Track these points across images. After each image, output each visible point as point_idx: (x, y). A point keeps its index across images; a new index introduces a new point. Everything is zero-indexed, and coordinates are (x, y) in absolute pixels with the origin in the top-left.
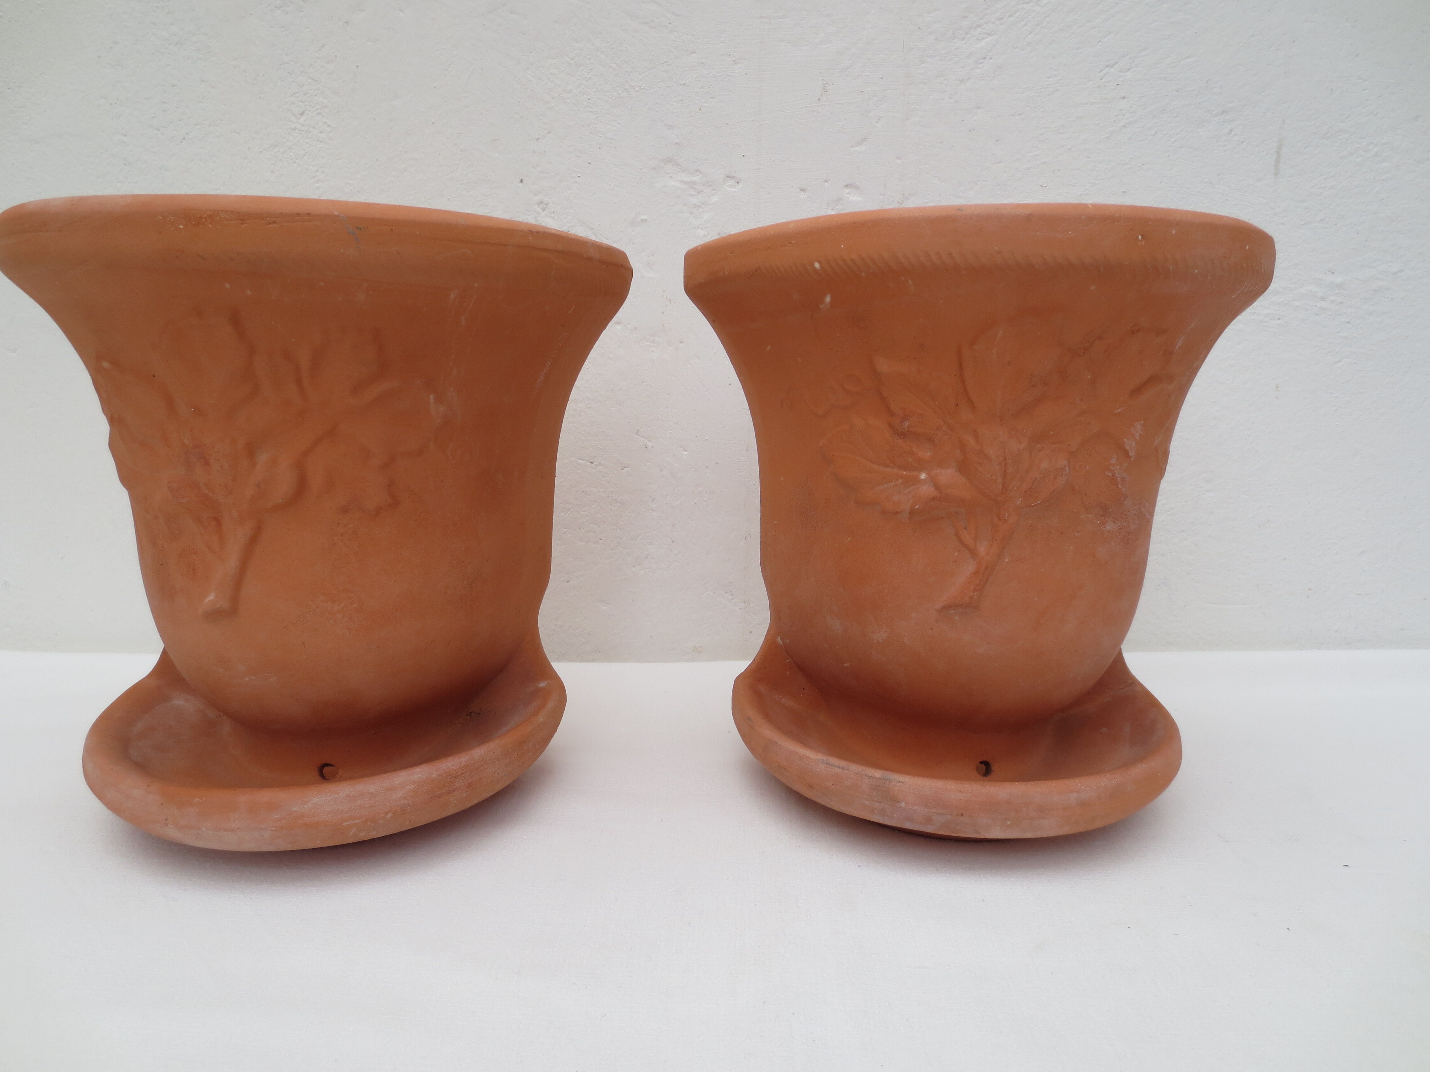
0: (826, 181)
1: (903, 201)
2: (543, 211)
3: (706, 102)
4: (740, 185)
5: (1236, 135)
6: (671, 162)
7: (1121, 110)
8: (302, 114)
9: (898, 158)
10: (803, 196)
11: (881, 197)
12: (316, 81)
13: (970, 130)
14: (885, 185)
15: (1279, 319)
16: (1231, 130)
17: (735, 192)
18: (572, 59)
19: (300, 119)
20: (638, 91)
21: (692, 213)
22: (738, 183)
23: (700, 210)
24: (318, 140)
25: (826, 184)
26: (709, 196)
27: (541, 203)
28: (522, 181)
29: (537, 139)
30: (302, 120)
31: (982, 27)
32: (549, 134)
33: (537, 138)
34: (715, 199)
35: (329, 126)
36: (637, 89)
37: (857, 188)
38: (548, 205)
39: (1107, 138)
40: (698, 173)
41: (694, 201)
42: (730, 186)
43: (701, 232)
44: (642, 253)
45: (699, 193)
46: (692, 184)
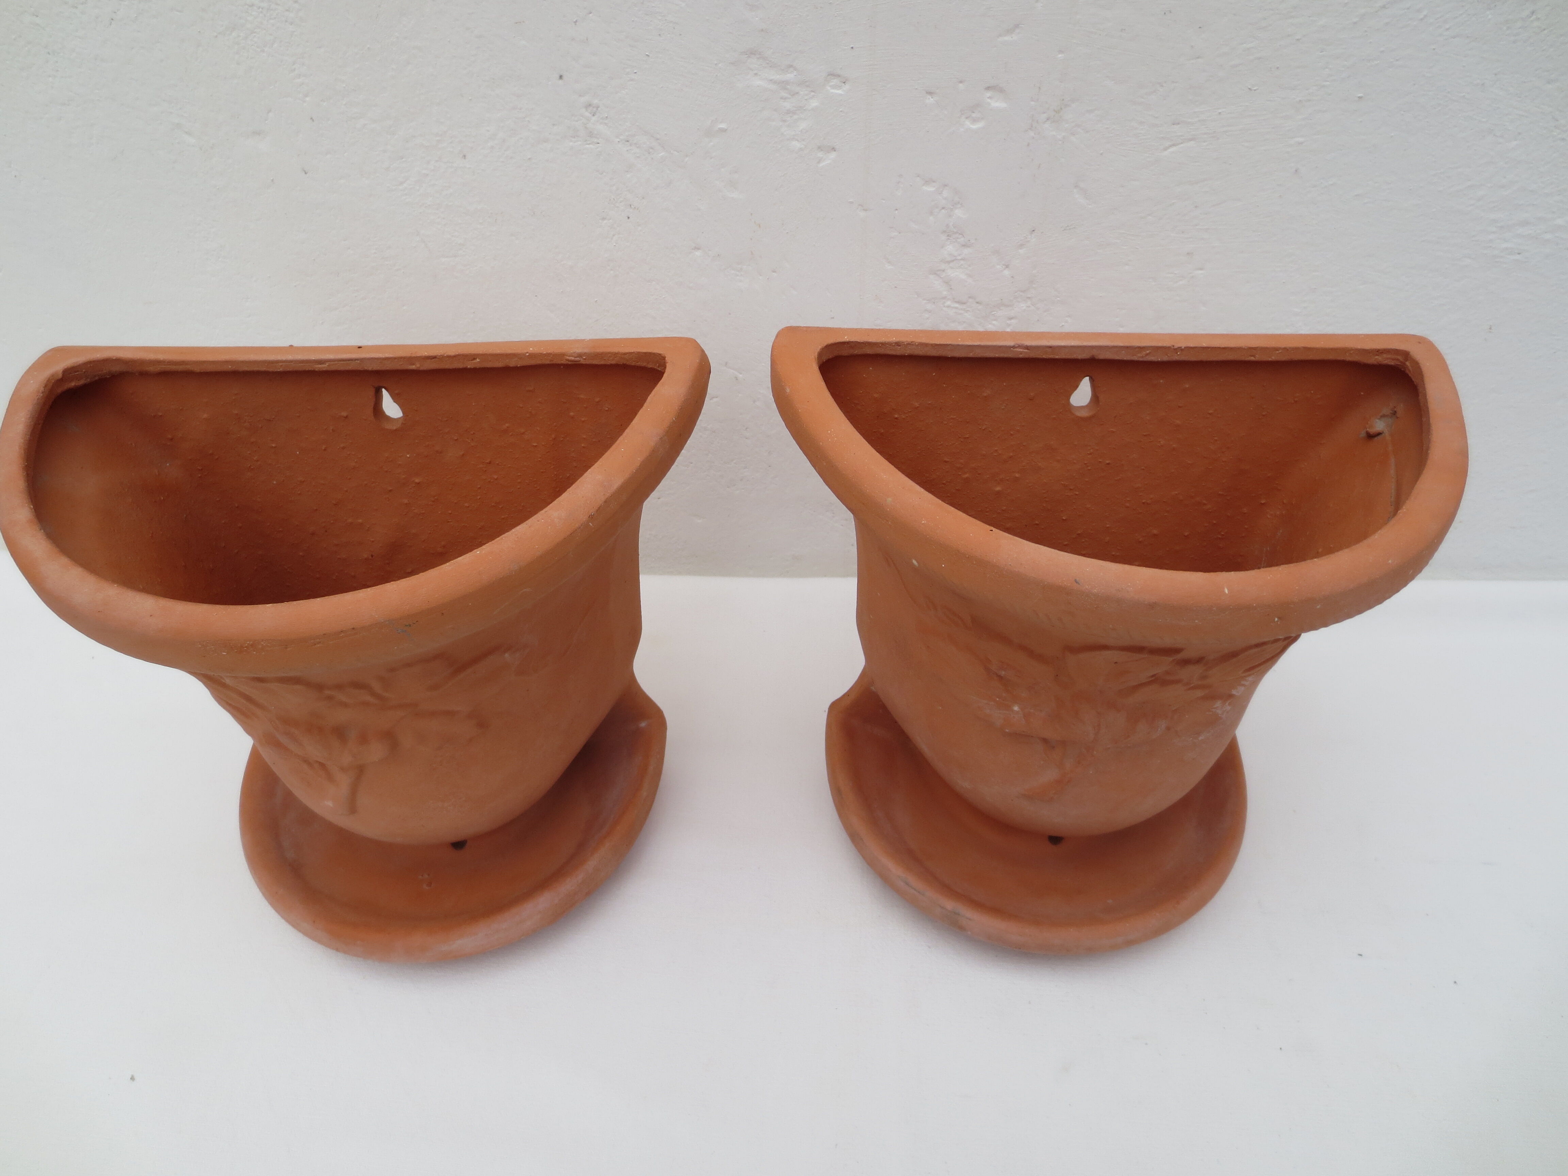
0: (961, 82)
1: (1061, 108)
2: (594, 115)
4: (847, 87)
5: (1538, 19)
6: (755, 54)
9: (1061, 52)
10: (930, 100)
11: (1033, 103)
13: (1165, 13)
14: (1040, 88)
15: (1519, 254)
16: (1533, 13)
17: (841, 95)
21: (784, 121)
22: (844, 83)
23: (795, 117)
24: (286, 21)
25: (961, 85)
26: (806, 100)
27: (588, 106)
28: (561, 77)
29: (576, 22)
32: (591, 15)
33: (574, 20)
34: (814, 103)
37: (1001, 90)
38: (599, 109)
39: (1355, 23)
40: (791, 69)
41: (787, 105)
42: (833, 87)
43: (796, 145)
44: (723, 169)
45: (794, 95)
46: (784, 84)
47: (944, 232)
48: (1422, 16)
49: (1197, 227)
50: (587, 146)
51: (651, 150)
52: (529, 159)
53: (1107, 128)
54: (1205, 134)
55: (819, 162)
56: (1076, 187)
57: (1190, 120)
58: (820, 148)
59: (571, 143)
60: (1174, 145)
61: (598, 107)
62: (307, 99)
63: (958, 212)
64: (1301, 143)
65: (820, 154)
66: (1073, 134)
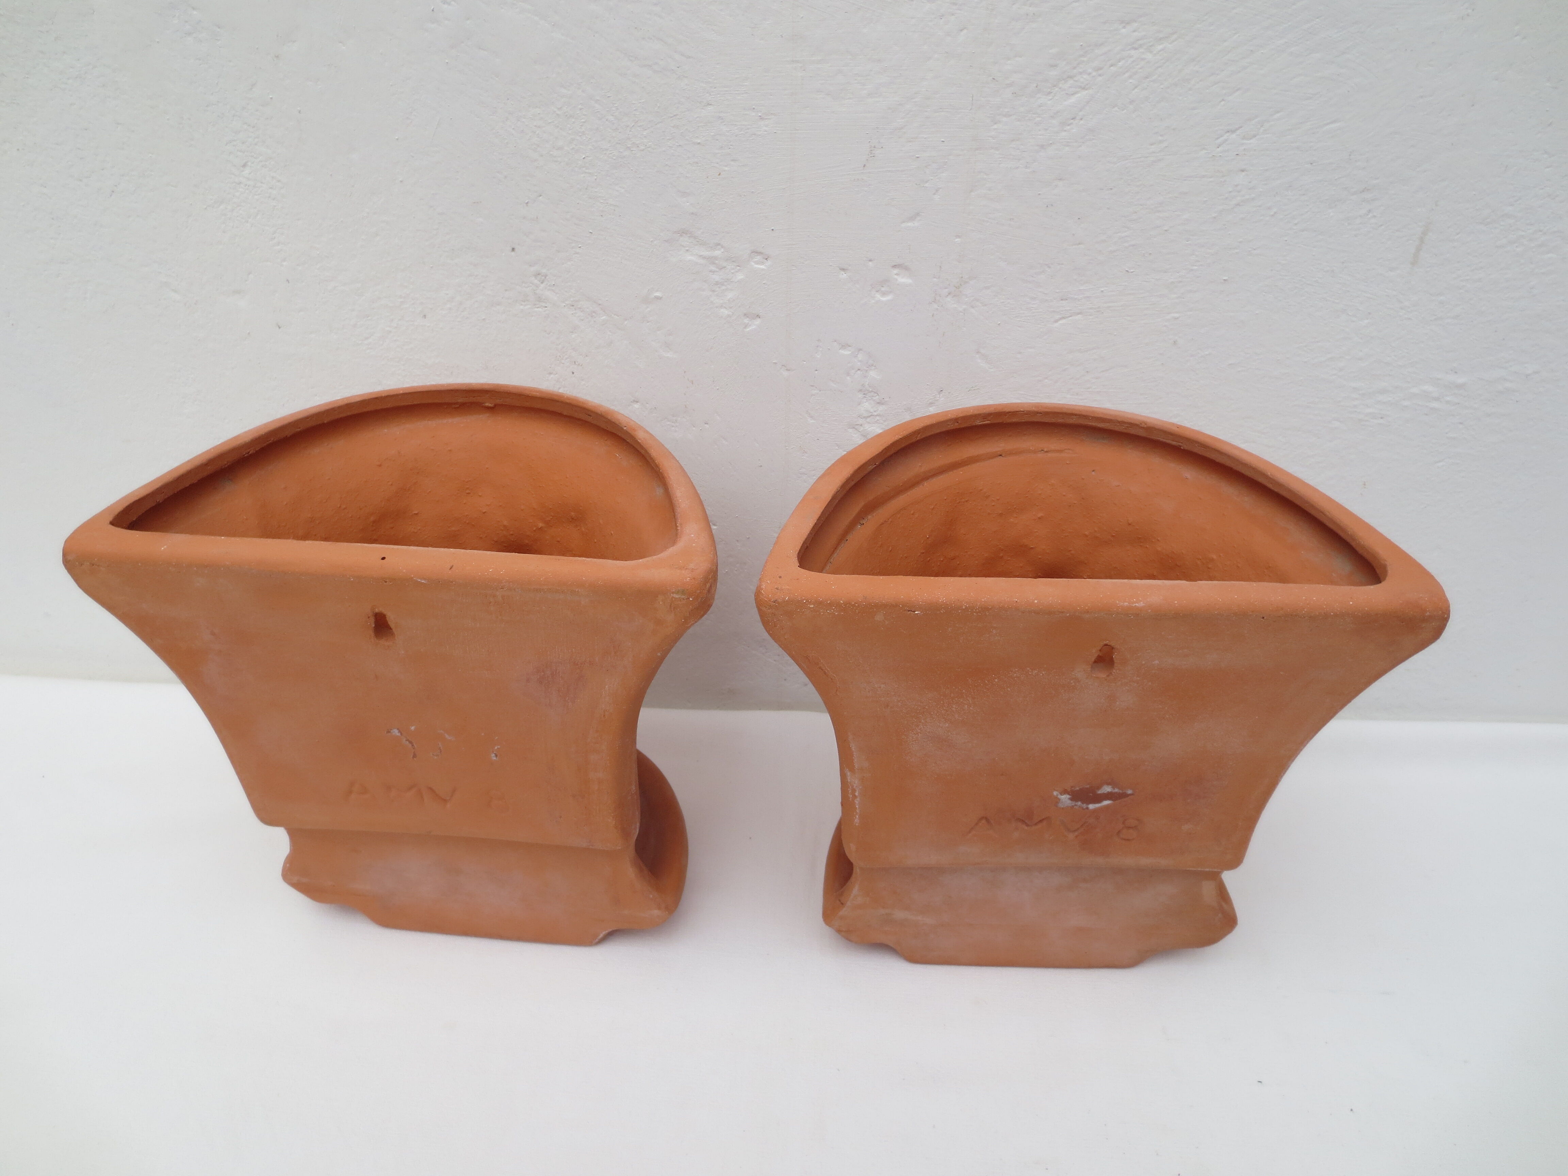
0: (870, 260)
1: (961, 285)
2: (542, 283)
3: (726, 166)
4: (769, 263)
5: (1375, 216)
6: (686, 234)
7: (1237, 186)
8: (244, 166)
9: (958, 236)
10: (844, 276)
11: (935, 279)
12: (254, 127)
13: (1047, 206)
14: (940, 267)
16: (1370, 211)
17: (763, 270)
18: (560, 109)
19: (243, 171)
20: (643, 150)
21: (713, 291)
22: (766, 259)
23: (724, 287)
24: (269, 197)
25: (870, 263)
26: (733, 273)
27: (538, 274)
28: (513, 249)
29: (527, 203)
30: (247, 171)
31: (1075, 79)
32: (541, 197)
33: (526, 202)
34: (740, 276)
35: (279, 181)
36: (642, 147)
37: (907, 268)
38: (547, 277)
39: (1215, 218)
40: (719, 247)
41: (716, 277)
42: (757, 263)
43: (725, 312)
44: (658, 332)
45: (721, 269)
46: (712, 260)
47: (860, 391)
48: (1272, 213)
49: (1090, 390)
50: (536, 309)
51: (594, 314)
52: (484, 319)
53: (1003, 302)
54: (1091, 308)
55: (745, 327)
56: (978, 352)
57: (1076, 297)
58: (746, 315)
59: (522, 307)
60: (1063, 318)
61: (546, 276)
62: (285, 263)
63: (872, 374)
64: (1177, 318)
65: (746, 321)
66: (973, 307)
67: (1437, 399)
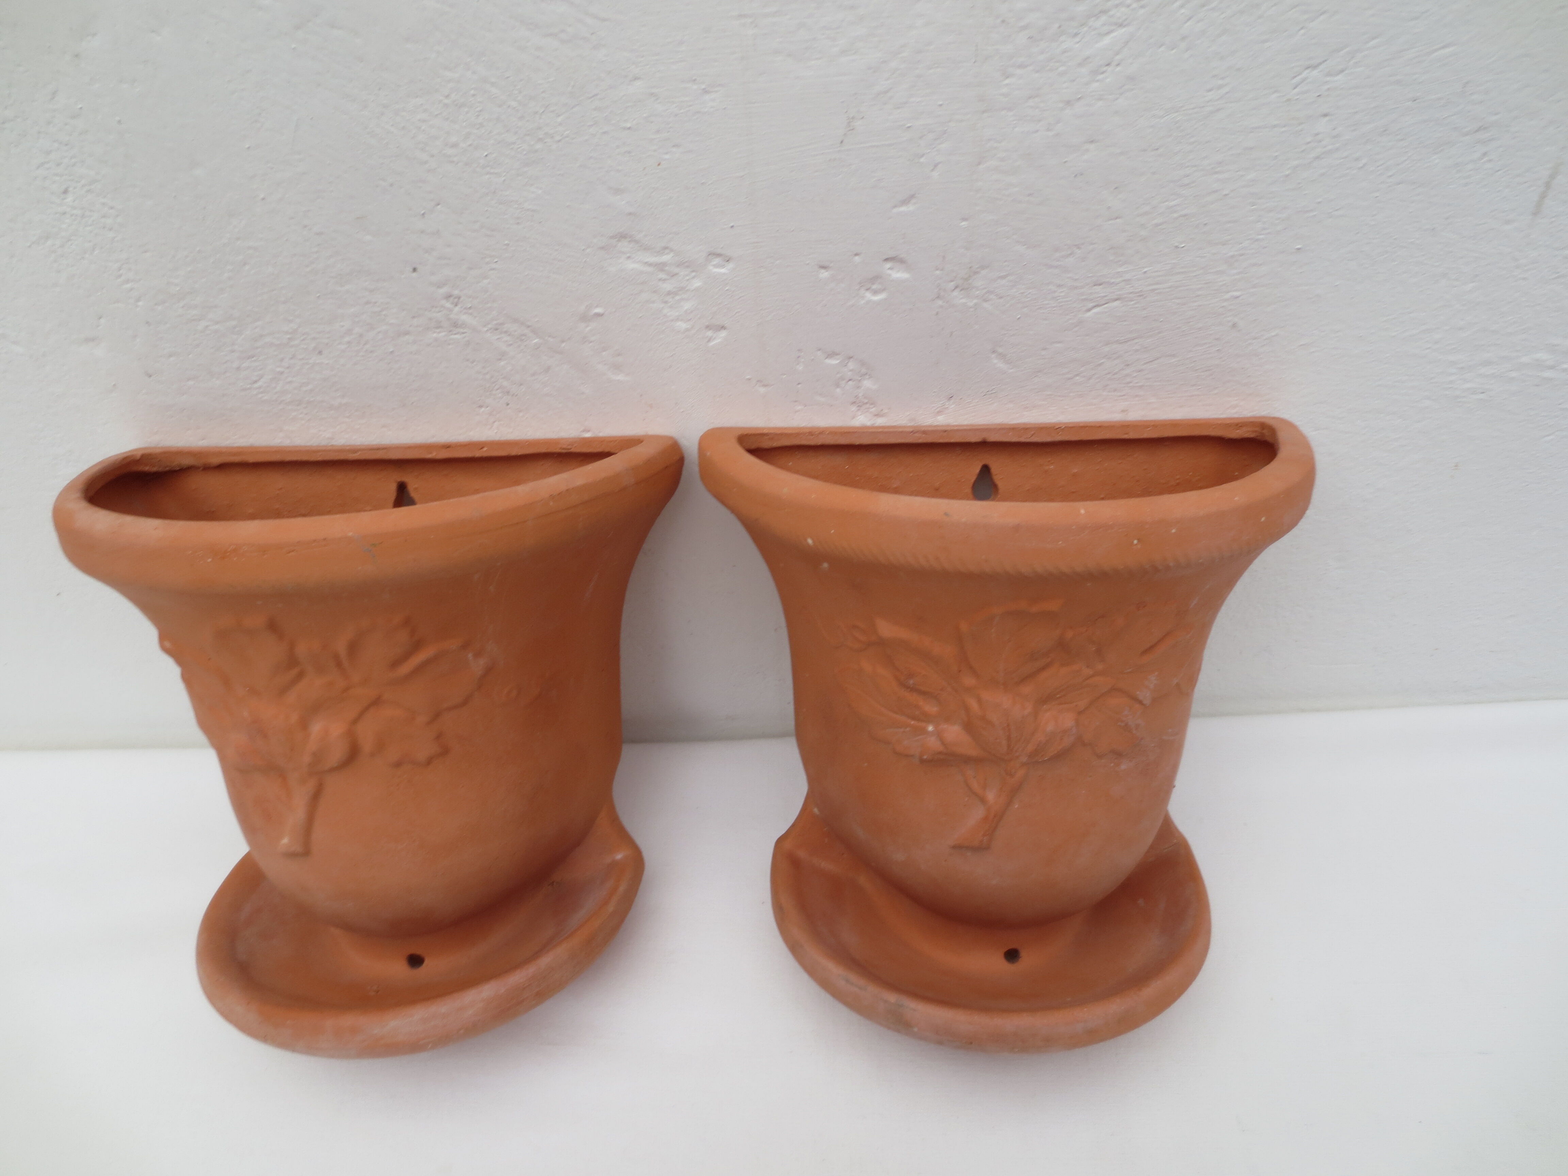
0: (856, 255)
1: (970, 276)
2: (456, 305)
3: (667, 153)
4: (731, 265)
5: (1490, 161)
6: (625, 238)
7: (1317, 134)
8: (66, 192)
9: (964, 219)
10: (824, 274)
11: (938, 272)
12: (66, 145)
13: (1076, 176)
14: (944, 257)
15: (1483, 393)
16: (1485, 154)
17: (724, 274)
18: (447, 97)
19: (65, 199)
20: (559, 141)
21: (666, 302)
22: (728, 261)
23: (677, 298)
24: (104, 228)
25: (857, 258)
26: (687, 280)
27: (448, 297)
28: (415, 270)
29: (423, 214)
30: (70, 198)
31: (1111, 13)
32: (439, 207)
34: (697, 283)
35: (112, 208)
36: (558, 138)
37: (902, 261)
38: (461, 299)
39: (1287, 176)
40: (667, 251)
41: (667, 286)
42: (716, 266)
43: (682, 325)
44: (604, 353)
45: (673, 276)
46: (661, 267)
47: (854, 403)
48: (1361, 165)
49: (1131, 385)
50: (453, 337)
51: (523, 338)
52: (392, 352)
53: (1022, 293)
54: (1131, 293)
55: (709, 341)
56: (994, 352)
57: (1113, 280)
58: (708, 327)
59: (435, 335)
60: (1098, 306)
61: (459, 298)
62: (140, 303)
63: (867, 383)
64: (1237, 297)
65: (710, 333)
66: (986, 301)
67: (1552, 367)
